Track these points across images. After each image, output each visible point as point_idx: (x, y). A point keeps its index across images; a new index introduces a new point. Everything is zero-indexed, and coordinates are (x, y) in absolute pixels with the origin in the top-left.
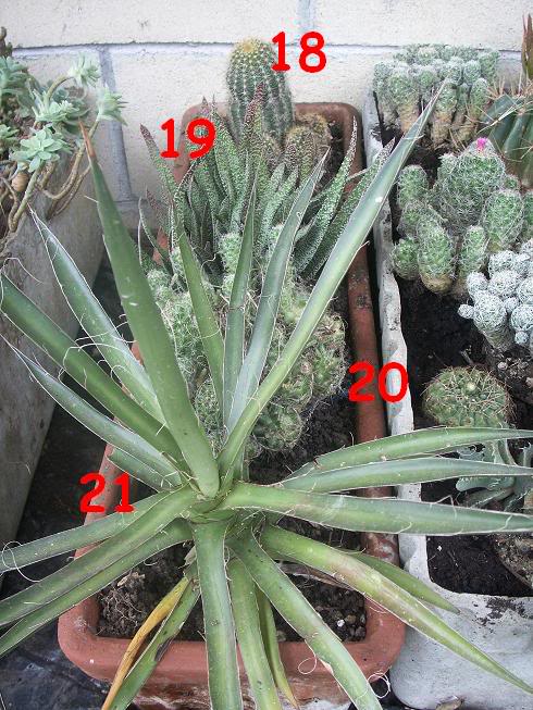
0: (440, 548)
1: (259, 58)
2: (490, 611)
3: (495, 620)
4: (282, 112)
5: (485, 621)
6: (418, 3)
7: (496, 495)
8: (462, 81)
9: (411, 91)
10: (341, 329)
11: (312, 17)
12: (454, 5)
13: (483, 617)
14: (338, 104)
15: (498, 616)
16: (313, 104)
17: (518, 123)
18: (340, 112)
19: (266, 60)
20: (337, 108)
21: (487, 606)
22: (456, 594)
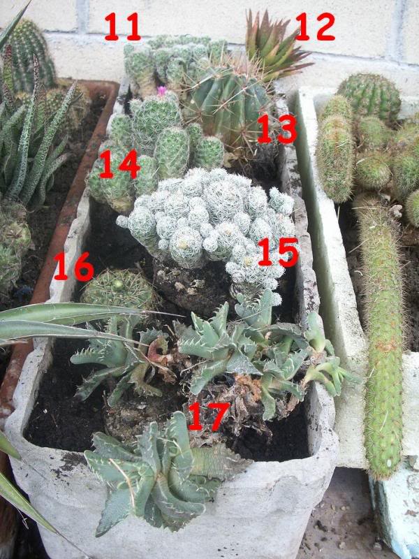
0: (46, 411)
1: (21, 31)
2: (63, 464)
3: (66, 472)
4: (42, 76)
5: (58, 472)
6: (171, 2)
7: (111, 371)
8: (192, 61)
9: (145, 64)
10: (27, 234)
11: (87, 10)
12: (199, 5)
13: (56, 468)
14: (109, 82)
15: (70, 469)
16: (89, 81)
17: (215, 86)
18: (109, 88)
19: (28, 33)
20: (107, 85)
21: (62, 460)
22: (38, 447)
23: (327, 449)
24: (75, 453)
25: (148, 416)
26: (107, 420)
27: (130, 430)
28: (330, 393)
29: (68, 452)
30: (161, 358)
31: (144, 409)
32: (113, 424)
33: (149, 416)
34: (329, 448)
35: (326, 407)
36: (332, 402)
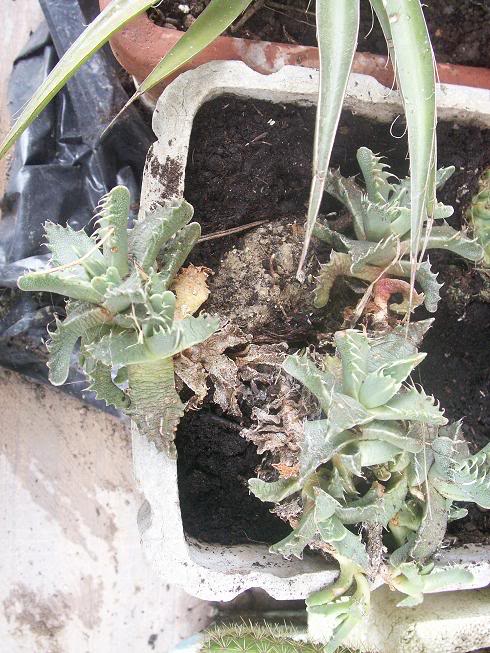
21: (168, 159)
22: (191, 118)
23: (203, 581)
24: (183, 177)
25: (282, 287)
26: (279, 223)
27: (257, 261)
28: (315, 594)
29: (184, 166)
30: (382, 303)
31: (297, 281)
32: (270, 232)
33: (282, 290)
34: (205, 585)
35: (287, 586)
36: (297, 597)
